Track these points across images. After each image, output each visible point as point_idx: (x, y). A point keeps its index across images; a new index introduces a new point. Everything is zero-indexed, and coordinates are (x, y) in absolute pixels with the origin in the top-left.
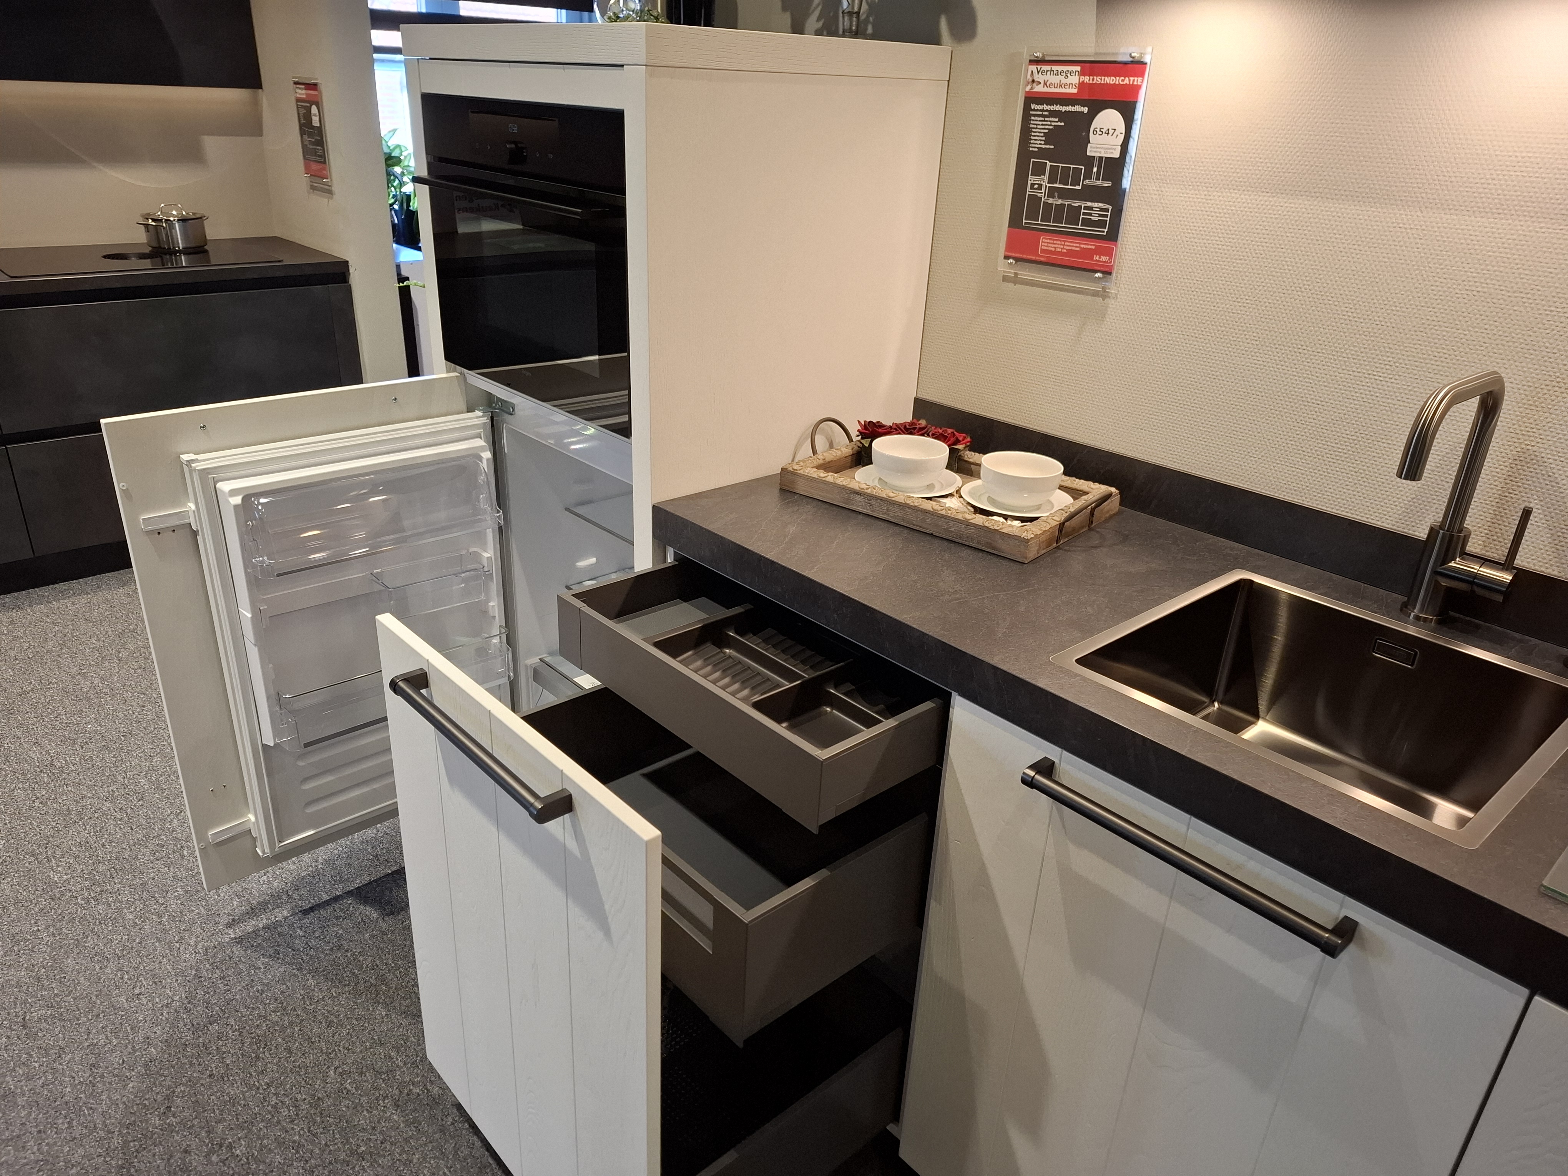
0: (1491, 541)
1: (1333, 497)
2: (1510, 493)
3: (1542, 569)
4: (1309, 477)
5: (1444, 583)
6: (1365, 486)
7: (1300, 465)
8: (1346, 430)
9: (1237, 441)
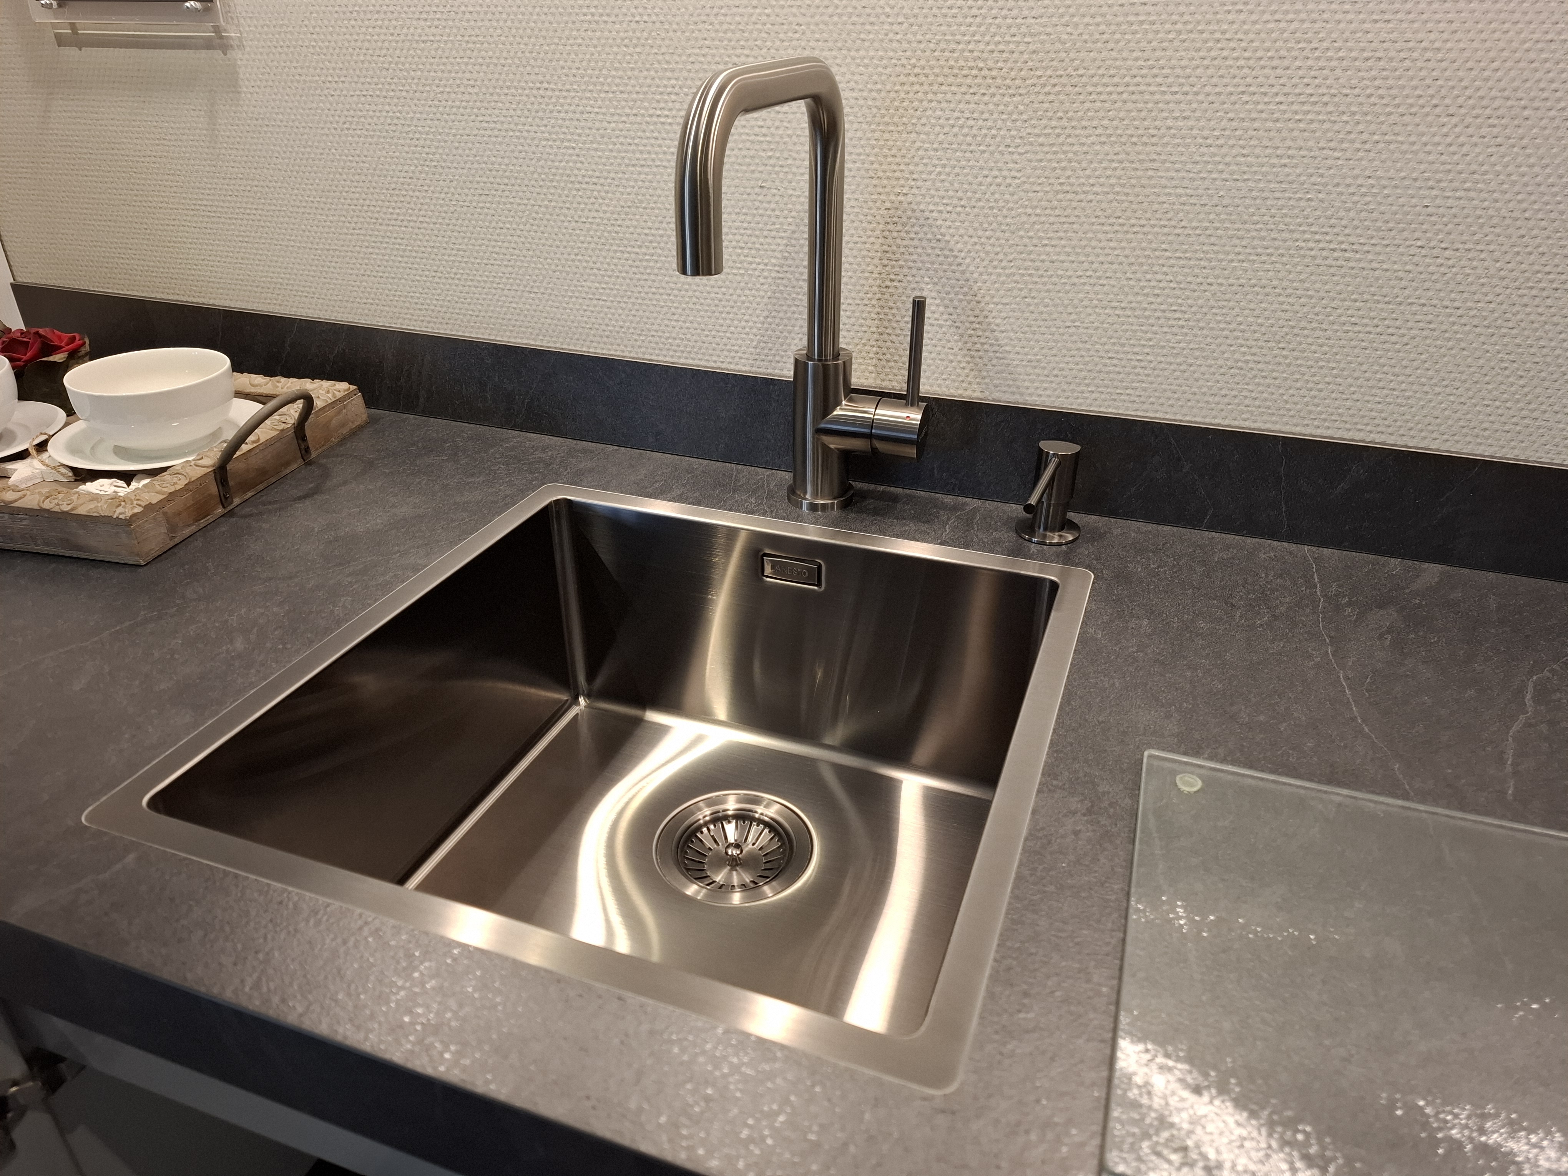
0: (883, 362)
1: (660, 337)
2: (892, 280)
3: (960, 392)
4: (620, 311)
5: (834, 443)
6: (699, 311)
7: (601, 294)
8: (645, 221)
9: (503, 269)
